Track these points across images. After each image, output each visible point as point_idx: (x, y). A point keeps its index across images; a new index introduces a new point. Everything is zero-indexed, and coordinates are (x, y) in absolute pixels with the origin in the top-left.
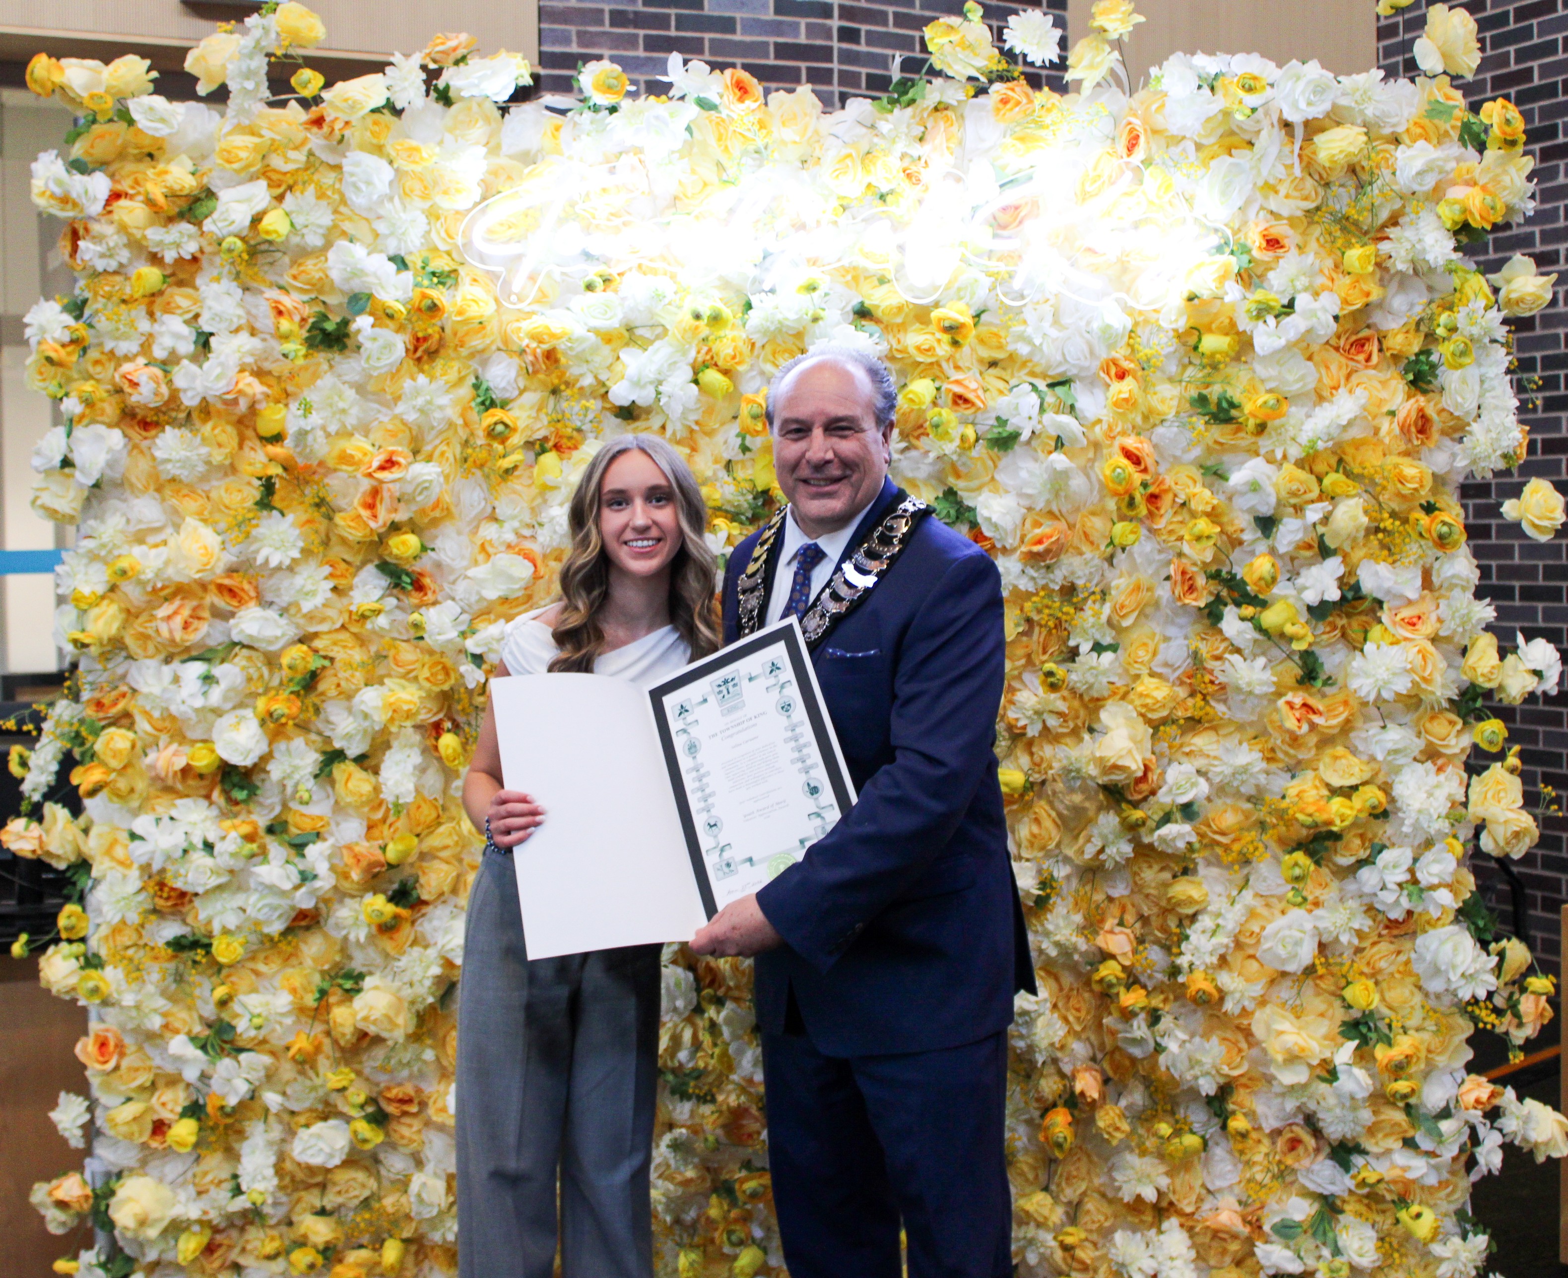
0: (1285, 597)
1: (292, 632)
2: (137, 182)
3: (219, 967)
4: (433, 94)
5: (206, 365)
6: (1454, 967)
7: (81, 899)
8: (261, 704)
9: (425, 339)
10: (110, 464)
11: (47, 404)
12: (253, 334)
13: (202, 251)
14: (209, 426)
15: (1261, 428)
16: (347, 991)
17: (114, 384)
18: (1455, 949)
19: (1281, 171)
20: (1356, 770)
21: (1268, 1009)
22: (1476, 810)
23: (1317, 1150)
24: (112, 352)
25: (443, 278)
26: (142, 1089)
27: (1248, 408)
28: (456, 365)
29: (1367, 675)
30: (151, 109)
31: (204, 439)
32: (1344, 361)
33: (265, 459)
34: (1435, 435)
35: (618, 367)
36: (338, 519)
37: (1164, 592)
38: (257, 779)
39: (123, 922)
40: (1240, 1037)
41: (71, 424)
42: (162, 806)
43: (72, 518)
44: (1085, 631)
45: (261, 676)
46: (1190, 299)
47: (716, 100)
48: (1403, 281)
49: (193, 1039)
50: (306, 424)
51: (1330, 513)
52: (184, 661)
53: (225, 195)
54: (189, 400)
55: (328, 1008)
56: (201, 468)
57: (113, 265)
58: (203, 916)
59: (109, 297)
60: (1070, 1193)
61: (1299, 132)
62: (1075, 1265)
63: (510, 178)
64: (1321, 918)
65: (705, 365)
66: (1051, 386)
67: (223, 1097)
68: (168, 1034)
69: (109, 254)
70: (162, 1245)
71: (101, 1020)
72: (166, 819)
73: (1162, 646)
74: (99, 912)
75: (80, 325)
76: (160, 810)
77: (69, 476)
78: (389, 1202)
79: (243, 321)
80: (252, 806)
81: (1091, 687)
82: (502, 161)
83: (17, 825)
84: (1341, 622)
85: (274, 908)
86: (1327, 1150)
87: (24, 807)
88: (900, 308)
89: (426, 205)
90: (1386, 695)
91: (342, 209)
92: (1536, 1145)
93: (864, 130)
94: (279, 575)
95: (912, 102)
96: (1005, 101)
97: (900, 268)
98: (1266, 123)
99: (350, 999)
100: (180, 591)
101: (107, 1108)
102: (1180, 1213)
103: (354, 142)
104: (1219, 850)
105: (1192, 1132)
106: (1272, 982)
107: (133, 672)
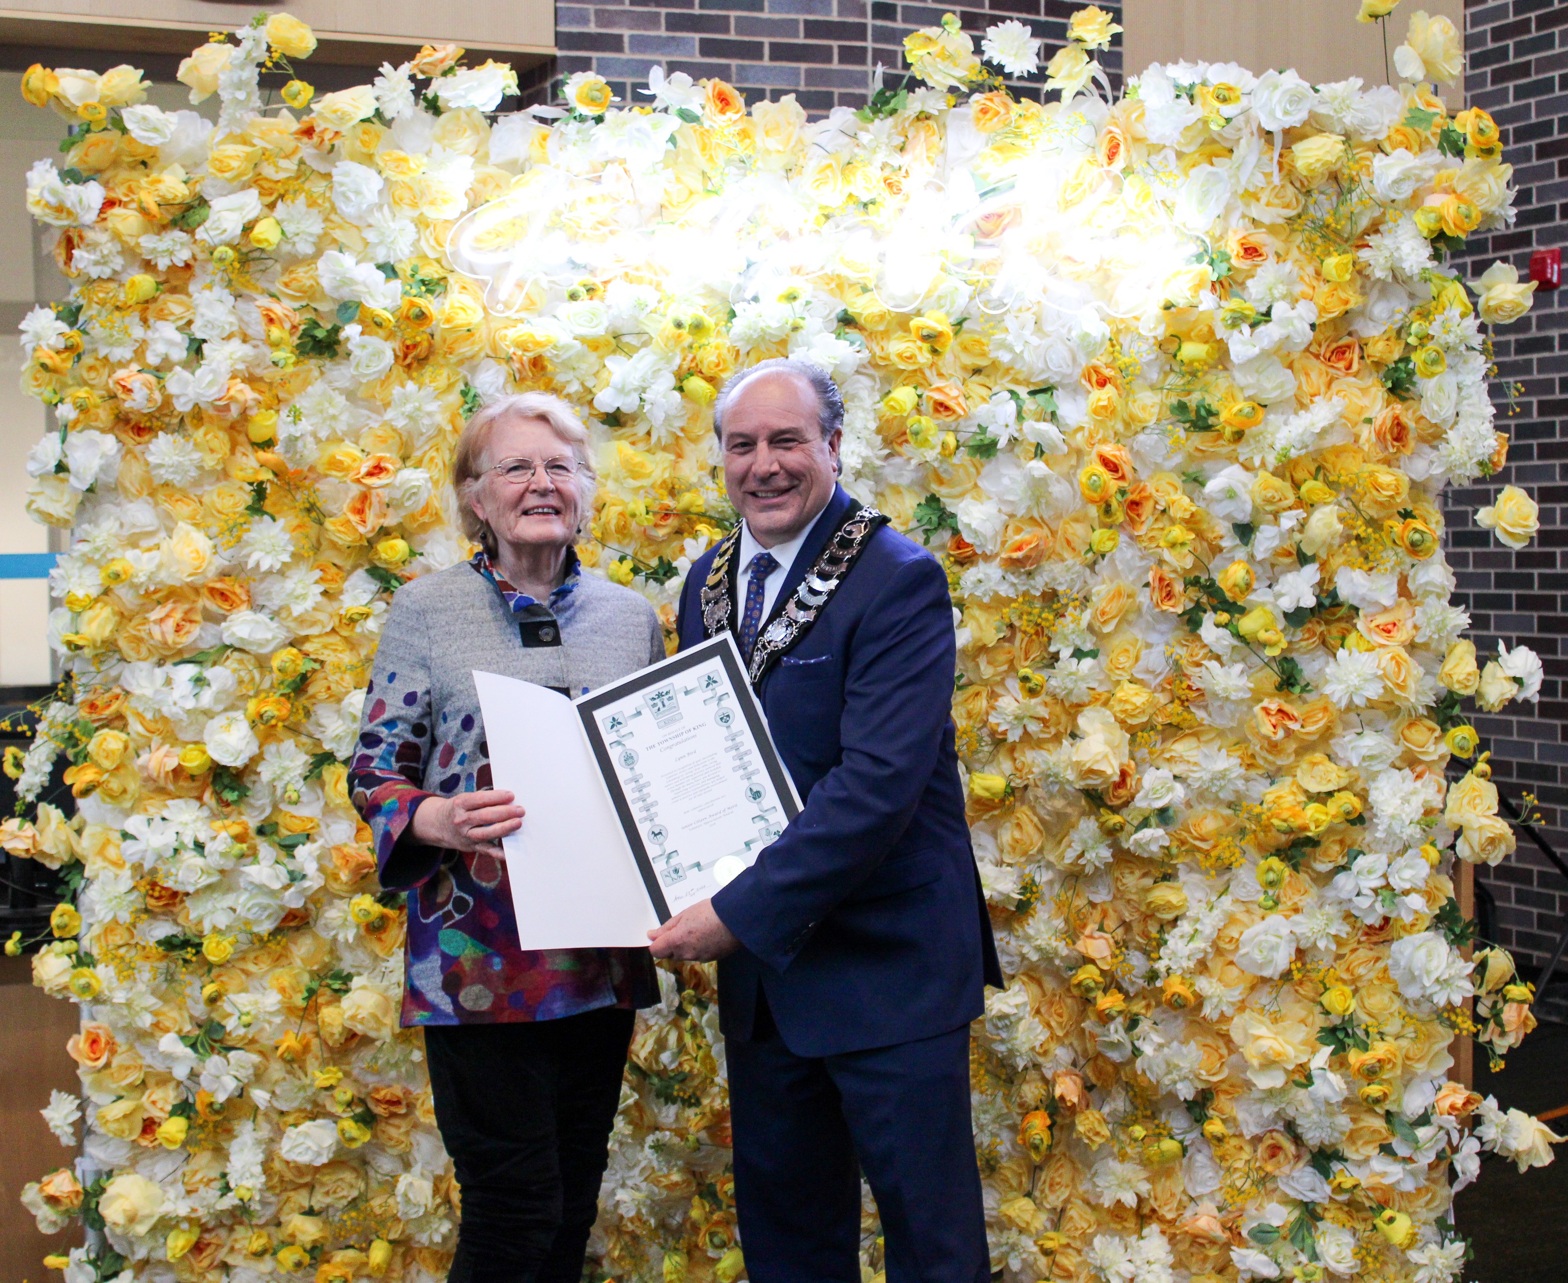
0: (1263, 604)
1: (282, 635)
2: (131, 190)
3: (210, 966)
4: (422, 104)
5: (198, 372)
6: (1428, 973)
7: (74, 899)
8: (252, 706)
9: (415, 346)
10: (104, 469)
11: (42, 410)
12: (244, 341)
13: (194, 258)
14: (201, 431)
15: (1239, 436)
16: (336, 991)
17: (108, 391)
18: (1429, 955)
19: (1259, 180)
20: (1333, 776)
21: (1247, 1014)
22: (1453, 816)
23: (1298, 1157)
24: (106, 358)
25: (430, 286)
26: (132, 1087)
27: (1224, 416)
28: (445, 372)
29: (1339, 681)
30: (145, 118)
31: (196, 444)
32: (1323, 368)
33: (256, 465)
34: (1412, 443)
35: (604, 375)
36: (328, 524)
37: (1144, 598)
38: (248, 781)
39: (115, 921)
40: (1221, 1044)
41: (65, 429)
42: (154, 807)
43: (66, 522)
44: (1065, 637)
45: (253, 679)
46: (1168, 307)
47: (698, 111)
48: (1384, 289)
49: (183, 1038)
50: (296, 431)
51: (1306, 520)
52: (176, 664)
53: (218, 204)
54: (182, 406)
55: (317, 1009)
56: (194, 473)
57: (107, 272)
58: (193, 916)
59: (102, 303)
60: (1054, 1200)
61: (1278, 140)
62: (1056, 1270)
63: (498, 186)
64: (1298, 924)
65: (691, 373)
66: (1033, 393)
67: (212, 1094)
68: (158, 1033)
69: (103, 261)
70: (151, 1243)
71: (93, 1018)
72: (158, 819)
73: (1144, 652)
74: (92, 911)
75: (74, 332)
76: (152, 810)
77: (63, 481)
78: (376, 1204)
79: (235, 328)
80: (243, 808)
81: (1070, 692)
82: (491, 170)
83: (12, 824)
84: (1321, 629)
85: (264, 908)
86: (1307, 1157)
87: (18, 807)
88: (882, 317)
89: (415, 214)
90: (1358, 701)
91: (333, 217)
92: (1518, 1154)
93: (847, 139)
94: (270, 579)
95: (893, 112)
96: (984, 111)
97: (880, 278)
98: (1246, 132)
99: (338, 1000)
100: (172, 594)
101: (98, 1106)
102: (1161, 1220)
103: (343, 152)
104: (1199, 856)
105: (1172, 1138)
106: (1253, 988)
107: (127, 674)
